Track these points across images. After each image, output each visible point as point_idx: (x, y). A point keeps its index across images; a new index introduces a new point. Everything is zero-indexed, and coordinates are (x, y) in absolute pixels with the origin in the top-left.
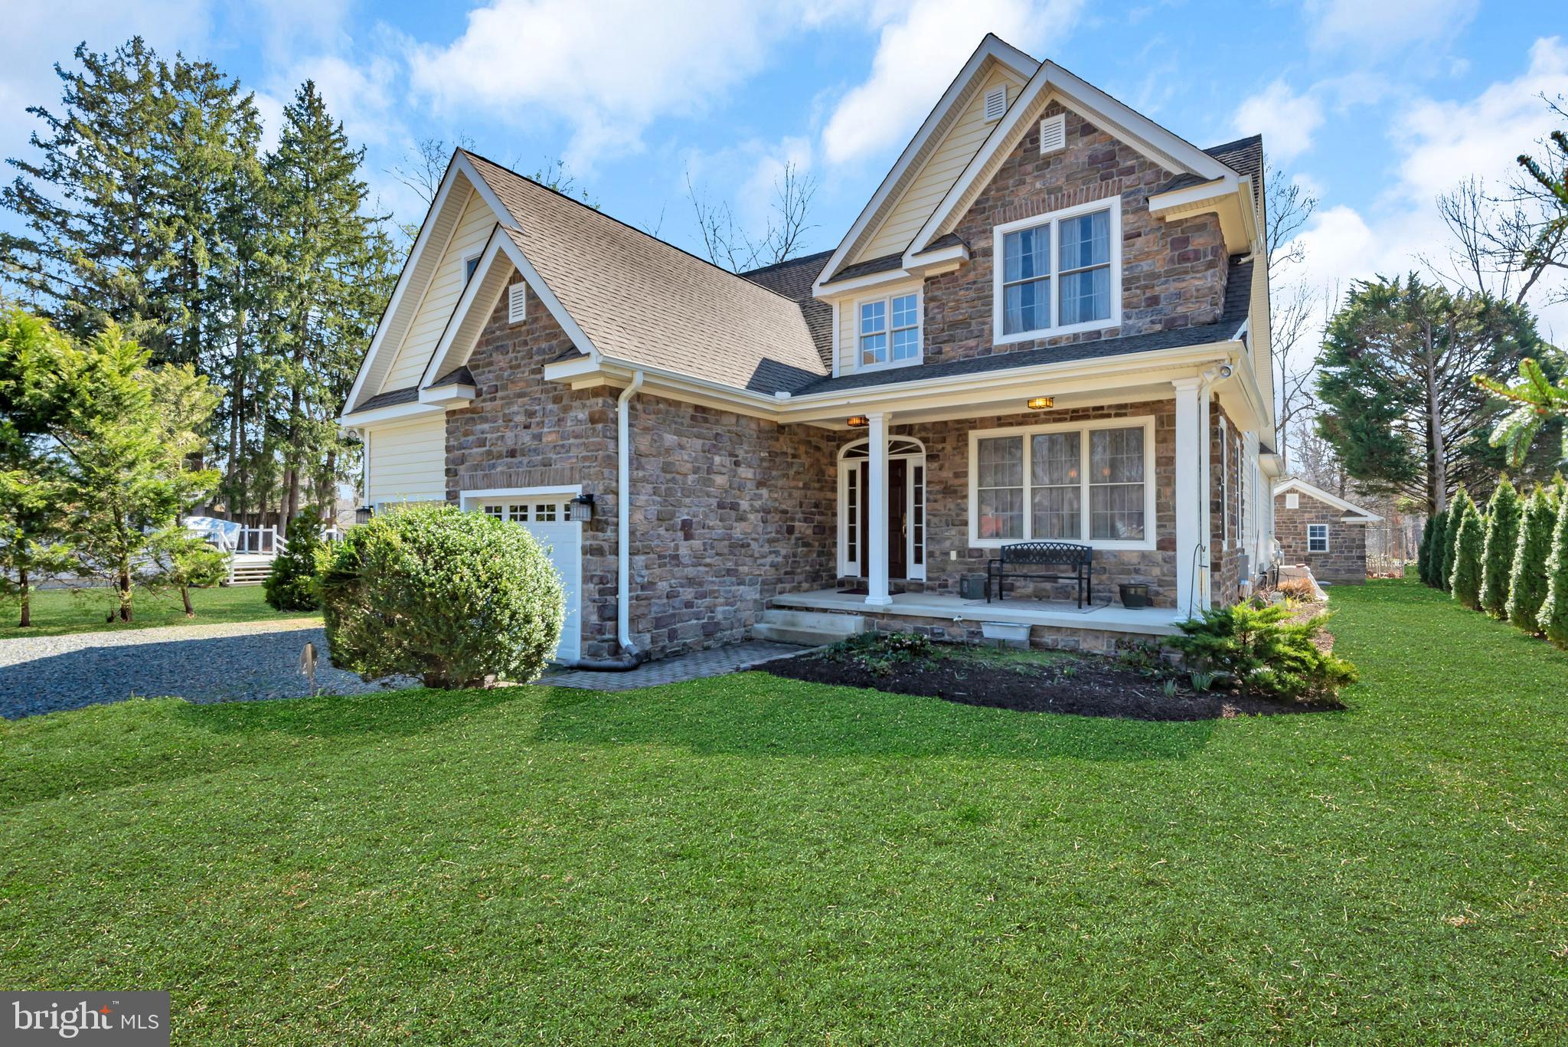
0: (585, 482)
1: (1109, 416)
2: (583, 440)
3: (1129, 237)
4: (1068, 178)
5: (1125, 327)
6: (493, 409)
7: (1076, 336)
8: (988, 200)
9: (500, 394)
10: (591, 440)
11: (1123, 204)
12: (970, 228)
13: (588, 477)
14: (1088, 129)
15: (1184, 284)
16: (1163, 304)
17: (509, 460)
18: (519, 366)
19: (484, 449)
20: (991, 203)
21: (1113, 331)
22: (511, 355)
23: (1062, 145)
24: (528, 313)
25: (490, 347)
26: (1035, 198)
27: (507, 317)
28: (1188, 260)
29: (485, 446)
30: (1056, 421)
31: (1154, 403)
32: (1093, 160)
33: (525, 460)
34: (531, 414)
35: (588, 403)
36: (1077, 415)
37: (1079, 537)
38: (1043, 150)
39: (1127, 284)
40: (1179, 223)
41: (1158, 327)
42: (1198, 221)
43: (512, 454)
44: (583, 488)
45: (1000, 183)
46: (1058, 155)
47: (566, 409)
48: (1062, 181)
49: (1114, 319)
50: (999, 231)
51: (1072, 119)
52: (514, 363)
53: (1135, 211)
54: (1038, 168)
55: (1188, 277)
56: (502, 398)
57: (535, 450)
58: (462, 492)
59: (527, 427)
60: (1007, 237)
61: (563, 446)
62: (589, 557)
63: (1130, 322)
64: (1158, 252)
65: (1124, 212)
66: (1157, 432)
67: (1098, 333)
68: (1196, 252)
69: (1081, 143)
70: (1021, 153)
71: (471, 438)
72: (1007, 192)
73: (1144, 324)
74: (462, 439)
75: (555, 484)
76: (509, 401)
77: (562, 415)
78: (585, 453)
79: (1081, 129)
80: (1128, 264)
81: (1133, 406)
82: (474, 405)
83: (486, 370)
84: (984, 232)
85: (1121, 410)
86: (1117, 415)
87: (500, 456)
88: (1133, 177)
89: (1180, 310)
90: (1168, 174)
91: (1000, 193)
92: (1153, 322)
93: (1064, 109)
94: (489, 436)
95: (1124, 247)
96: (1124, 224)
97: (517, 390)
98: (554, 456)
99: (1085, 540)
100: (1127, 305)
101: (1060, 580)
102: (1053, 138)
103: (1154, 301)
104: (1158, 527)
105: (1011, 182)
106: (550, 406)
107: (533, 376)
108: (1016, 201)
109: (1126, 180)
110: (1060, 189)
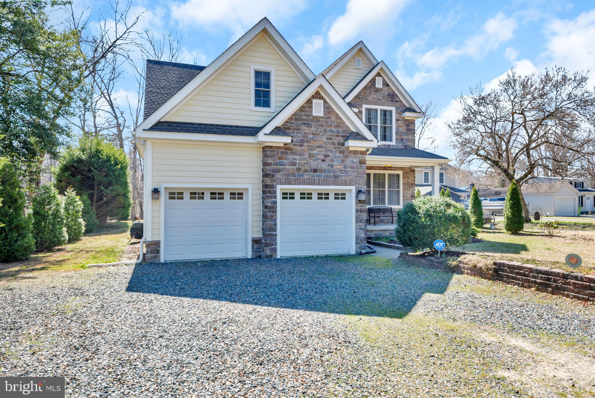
0: (357, 186)
1: (392, 170)
2: (355, 170)
3: (397, 120)
4: (383, 97)
5: (396, 146)
6: (301, 150)
7: (385, 145)
8: (361, 95)
9: (305, 144)
10: (359, 170)
11: (396, 110)
12: (356, 102)
13: (359, 184)
14: (387, 85)
15: (408, 137)
16: (404, 141)
17: (312, 173)
18: (319, 134)
19: (295, 167)
20: (361, 97)
21: (393, 146)
22: (312, 128)
23: (381, 87)
24: (324, 114)
25: (300, 123)
26: (374, 100)
27: (311, 112)
28: (409, 131)
29: (296, 166)
30: (379, 169)
31: (402, 168)
32: (389, 95)
33: (323, 174)
34: (326, 156)
35: (358, 156)
36: (385, 168)
37: (384, 204)
38: (377, 86)
39: (397, 133)
40: (408, 120)
41: (403, 147)
42: (411, 121)
43: (315, 171)
44: (356, 187)
45: (365, 91)
46: (381, 90)
47: (347, 157)
48: (381, 98)
49: (393, 143)
50: (365, 106)
51: (384, 80)
52: (315, 132)
53: (399, 113)
54: (375, 91)
55: (410, 135)
56: (308, 146)
57: (328, 171)
58: (278, 186)
59: (323, 161)
60: (366, 109)
61: (345, 171)
62: (359, 213)
63: (397, 144)
64: (403, 126)
65: (396, 113)
66: (403, 176)
67: (390, 145)
68: (411, 129)
69: (386, 88)
70: (370, 84)
71: (285, 161)
72: (366, 95)
73: (401, 146)
74: (278, 161)
75: (342, 185)
76: (311, 148)
77: (343, 159)
78: (356, 175)
79: (386, 84)
80: (397, 128)
81: (398, 168)
82: (287, 146)
83: (295, 131)
84: (360, 105)
85: (395, 169)
86: (395, 170)
87: (306, 171)
88: (398, 104)
89: (408, 143)
90: (405, 106)
91: (365, 95)
92: (402, 145)
93: (382, 76)
94: (298, 162)
95: (396, 122)
96: (396, 116)
97: (317, 144)
98: (340, 174)
99: (387, 205)
100: (396, 139)
101: (381, 217)
102: (379, 84)
103: (402, 140)
104: (403, 202)
105: (368, 92)
106: (338, 154)
107: (327, 140)
108: (369, 98)
109: (397, 104)
110: (380, 100)
